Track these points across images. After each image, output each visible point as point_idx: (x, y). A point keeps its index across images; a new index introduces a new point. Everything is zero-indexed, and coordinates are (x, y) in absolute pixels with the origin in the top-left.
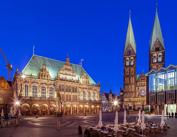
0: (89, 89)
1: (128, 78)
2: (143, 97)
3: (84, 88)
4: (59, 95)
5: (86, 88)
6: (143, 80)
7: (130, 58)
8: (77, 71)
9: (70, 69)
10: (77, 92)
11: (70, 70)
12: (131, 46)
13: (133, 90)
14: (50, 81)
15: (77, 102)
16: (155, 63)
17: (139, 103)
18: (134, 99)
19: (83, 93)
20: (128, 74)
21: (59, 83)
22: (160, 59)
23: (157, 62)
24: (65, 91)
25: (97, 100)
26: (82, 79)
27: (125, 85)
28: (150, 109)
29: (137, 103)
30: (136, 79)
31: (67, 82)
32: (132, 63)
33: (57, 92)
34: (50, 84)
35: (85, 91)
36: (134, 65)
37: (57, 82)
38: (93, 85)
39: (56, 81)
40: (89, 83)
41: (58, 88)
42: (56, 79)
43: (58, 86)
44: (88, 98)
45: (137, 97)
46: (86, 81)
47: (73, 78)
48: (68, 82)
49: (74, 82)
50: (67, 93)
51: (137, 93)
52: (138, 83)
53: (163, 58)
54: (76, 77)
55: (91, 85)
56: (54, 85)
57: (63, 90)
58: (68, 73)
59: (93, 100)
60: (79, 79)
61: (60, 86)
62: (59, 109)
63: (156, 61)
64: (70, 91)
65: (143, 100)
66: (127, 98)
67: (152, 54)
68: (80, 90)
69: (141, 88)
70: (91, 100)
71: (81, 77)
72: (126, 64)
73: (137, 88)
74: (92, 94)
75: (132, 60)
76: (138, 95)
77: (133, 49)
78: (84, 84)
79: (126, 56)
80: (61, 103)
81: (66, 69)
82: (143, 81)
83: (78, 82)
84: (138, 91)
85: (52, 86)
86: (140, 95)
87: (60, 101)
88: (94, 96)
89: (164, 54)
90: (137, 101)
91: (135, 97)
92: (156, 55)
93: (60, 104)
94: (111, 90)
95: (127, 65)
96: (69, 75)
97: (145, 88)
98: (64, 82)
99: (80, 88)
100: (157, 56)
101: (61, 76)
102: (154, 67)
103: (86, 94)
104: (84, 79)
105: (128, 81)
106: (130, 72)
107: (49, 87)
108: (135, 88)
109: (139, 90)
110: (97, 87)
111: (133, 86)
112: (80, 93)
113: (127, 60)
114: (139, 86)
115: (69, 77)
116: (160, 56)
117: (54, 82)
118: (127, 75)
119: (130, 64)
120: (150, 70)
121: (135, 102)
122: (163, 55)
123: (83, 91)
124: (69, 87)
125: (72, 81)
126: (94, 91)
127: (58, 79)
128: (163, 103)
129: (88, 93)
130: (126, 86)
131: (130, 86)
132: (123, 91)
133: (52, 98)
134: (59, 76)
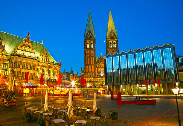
0: (49, 67)
1: (88, 59)
2: (102, 77)
3: (43, 66)
4: (13, 72)
5: (45, 66)
6: (102, 62)
7: (90, 42)
8: (37, 49)
9: (30, 45)
10: (35, 70)
11: (29, 47)
12: (91, 32)
13: (93, 70)
14: (5, 56)
15: (35, 81)
16: (111, 48)
17: (99, 83)
18: (94, 79)
19: (42, 71)
20: (89, 56)
21: (15, 59)
22: (115, 46)
23: (113, 47)
24: (22, 68)
25: (56, 79)
26: (41, 56)
27: (85, 66)
28: (108, 89)
29: (97, 83)
30: (96, 60)
31: (24, 58)
32: (92, 47)
33: (11, 69)
34: (5, 60)
35: (44, 69)
36: (93, 48)
37: (13, 58)
38: (53, 63)
39: (11, 57)
40: (49, 61)
41: (14, 64)
42: (12, 55)
43: (14, 62)
44: (47, 77)
45: (97, 78)
46: (46, 59)
47: (32, 55)
48: (26, 59)
49: (33, 59)
50: (23, 71)
51: (97, 73)
52: (98, 64)
53: (117, 45)
54: (36, 55)
55: (51, 63)
56: (9, 60)
57: (19, 67)
58: (27, 49)
59: (52, 79)
60: (39, 57)
61: (16, 62)
62: (12, 87)
63: (111, 47)
64: (27, 68)
65: (103, 80)
66: (87, 78)
67: (108, 41)
68: (38, 68)
69: (100, 69)
70: (50, 79)
71: (41, 55)
73: (97, 69)
74: (52, 73)
75: (92, 43)
76: (98, 76)
77: (92, 35)
78: (44, 62)
79: (87, 39)
80: (15, 81)
81: (25, 45)
83: (37, 59)
84: (97, 72)
85: (7, 62)
86: (99, 75)
87: (14, 79)
88: (54, 75)
89: (117, 41)
90: (96, 81)
91: (95, 77)
92: (111, 42)
93: (13, 82)
94: (72, 70)
95: (87, 47)
96: (28, 51)
97: (103, 69)
98: (21, 58)
99: (39, 65)
100: (113, 42)
101: (19, 52)
102: (111, 51)
103: (45, 72)
104: (44, 57)
105: (89, 62)
106: (90, 53)
107: (3, 62)
108: (95, 69)
109: (99, 70)
110: (58, 66)
111: (93, 67)
112: (39, 71)
113: (88, 43)
114: (99, 67)
115: (27, 54)
116: (114, 43)
117: (10, 57)
118: (87, 56)
119: (90, 47)
120: (107, 54)
121: (95, 82)
122: (117, 43)
123: (43, 69)
124: (26, 64)
125: (31, 58)
126: (54, 69)
127: (15, 54)
128: (119, 84)
129: (47, 71)
130: (87, 67)
131: (90, 67)
132: (83, 71)
133: (4, 74)
134: (17, 52)
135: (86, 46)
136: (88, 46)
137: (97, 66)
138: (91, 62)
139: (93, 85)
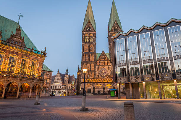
0: (23, 55)
1: (87, 55)
2: (103, 77)
6: (103, 58)
7: (89, 35)
12: (90, 23)
17: (100, 85)
18: (93, 80)
20: (87, 51)
25: (36, 74)
27: (83, 63)
29: (97, 85)
30: (96, 57)
32: (92, 40)
35: (15, 57)
36: (93, 42)
45: (97, 78)
51: (97, 73)
52: (98, 61)
59: (29, 74)
65: (104, 82)
66: (85, 78)
67: (112, 34)
69: (101, 67)
72: (84, 40)
73: (97, 67)
75: (91, 37)
76: (98, 76)
77: (92, 26)
79: (86, 32)
82: (103, 60)
84: (98, 71)
86: (100, 75)
88: (32, 68)
90: (97, 83)
91: (95, 78)
97: (106, 67)
103: (15, 62)
105: (87, 59)
106: (89, 48)
108: (95, 67)
109: (99, 69)
111: (92, 65)
113: (86, 37)
114: (100, 65)
118: (85, 51)
119: (89, 40)
121: (94, 83)
126: (33, 60)
129: (20, 61)
130: (85, 64)
131: (88, 64)
132: (80, 71)
135: (84, 39)
136: (87, 40)
137: (98, 64)
138: (91, 59)
139: (93, 88)
